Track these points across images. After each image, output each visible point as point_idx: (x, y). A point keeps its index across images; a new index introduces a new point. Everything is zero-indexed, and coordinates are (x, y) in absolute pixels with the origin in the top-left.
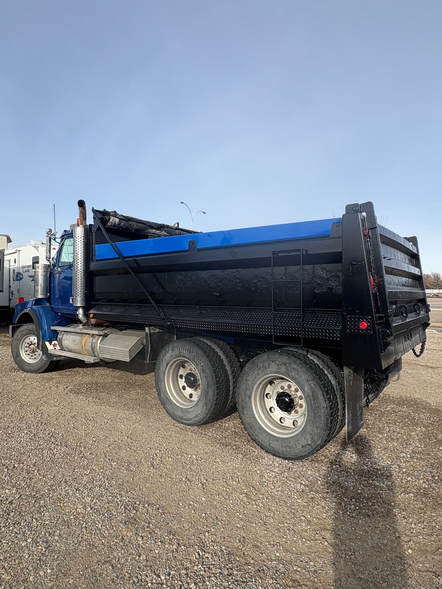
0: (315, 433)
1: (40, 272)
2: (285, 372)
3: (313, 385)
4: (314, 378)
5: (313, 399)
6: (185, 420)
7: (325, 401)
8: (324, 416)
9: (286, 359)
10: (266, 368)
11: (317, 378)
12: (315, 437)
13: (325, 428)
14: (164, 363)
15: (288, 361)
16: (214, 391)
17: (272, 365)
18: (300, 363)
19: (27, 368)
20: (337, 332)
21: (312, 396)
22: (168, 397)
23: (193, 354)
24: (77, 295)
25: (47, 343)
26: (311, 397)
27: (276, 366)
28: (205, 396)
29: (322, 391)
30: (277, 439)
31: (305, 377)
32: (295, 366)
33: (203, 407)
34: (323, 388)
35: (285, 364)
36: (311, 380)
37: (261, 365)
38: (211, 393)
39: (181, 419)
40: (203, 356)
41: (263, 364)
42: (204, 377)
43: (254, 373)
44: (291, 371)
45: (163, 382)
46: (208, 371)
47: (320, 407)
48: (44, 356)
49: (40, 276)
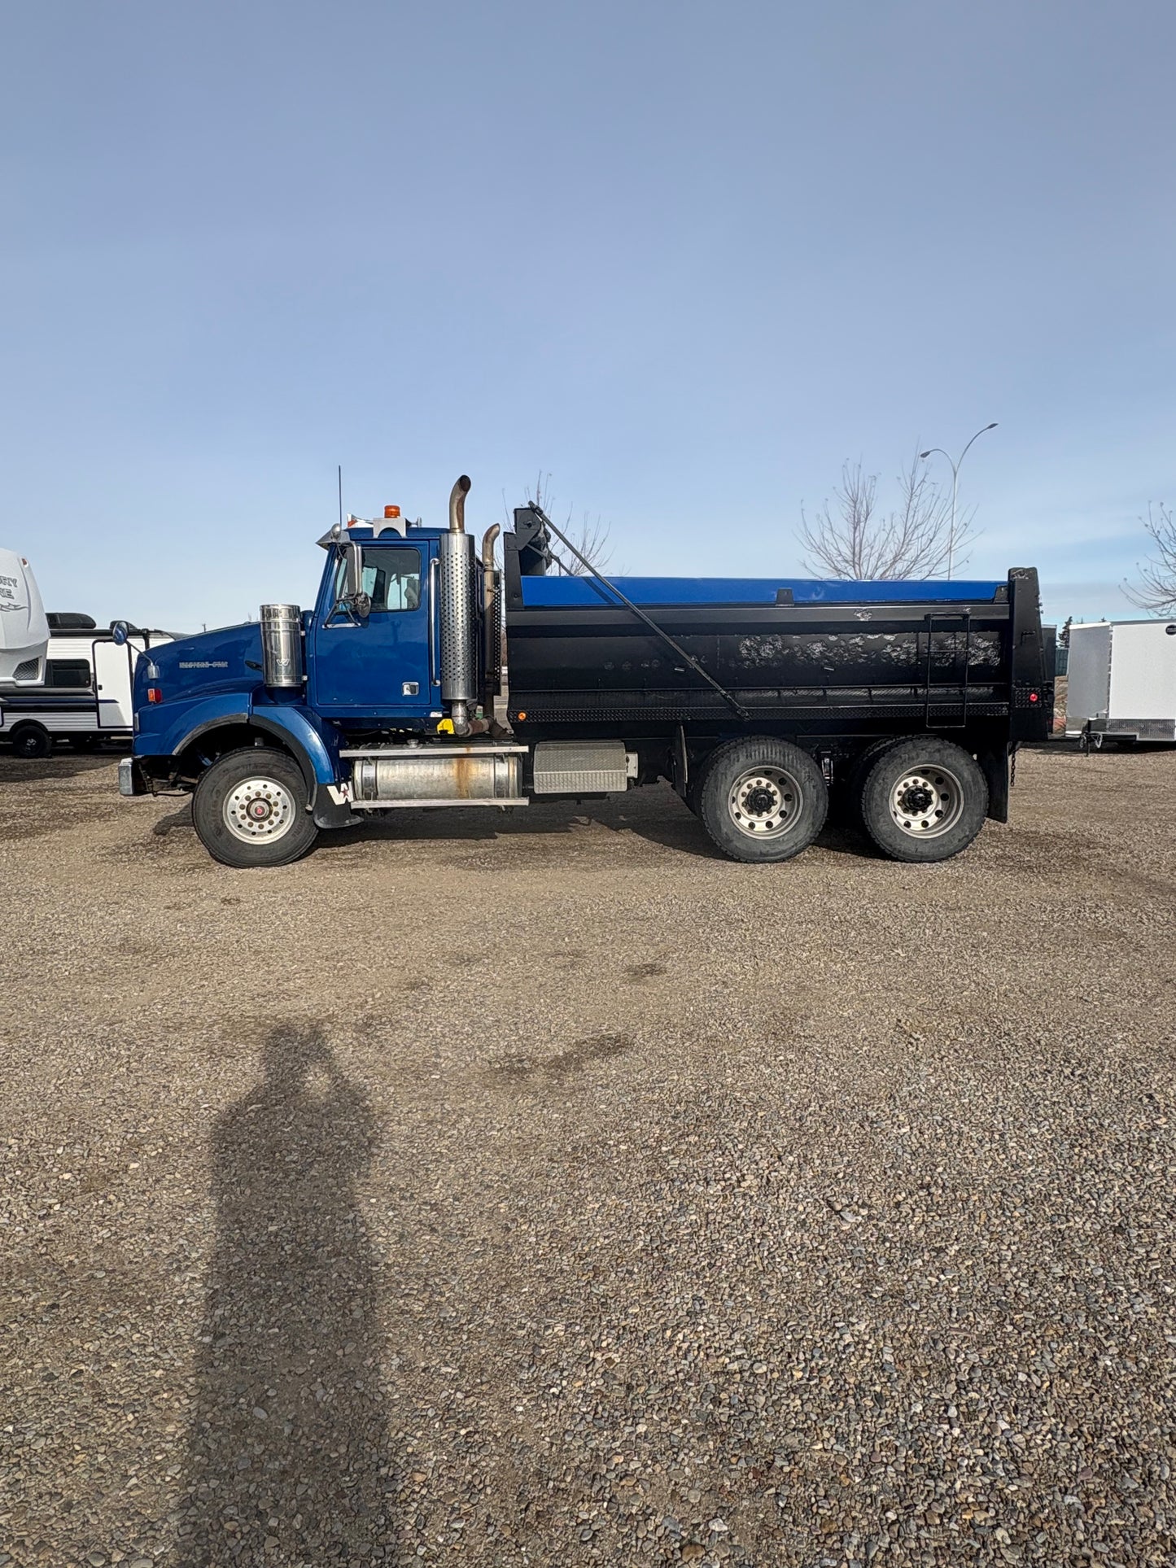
1: (281, 625)
2: (940, 760)
6: (772, 855)
19: (254, 856)
24: (456, 677)
25: (332, 790)
27: (927, 754)
30: (926, 841)
33: (808, 830)
35: (939, 750)
38: (821, 809)
39: (766, 855)
48: (321, 819)
49: (282, 634)
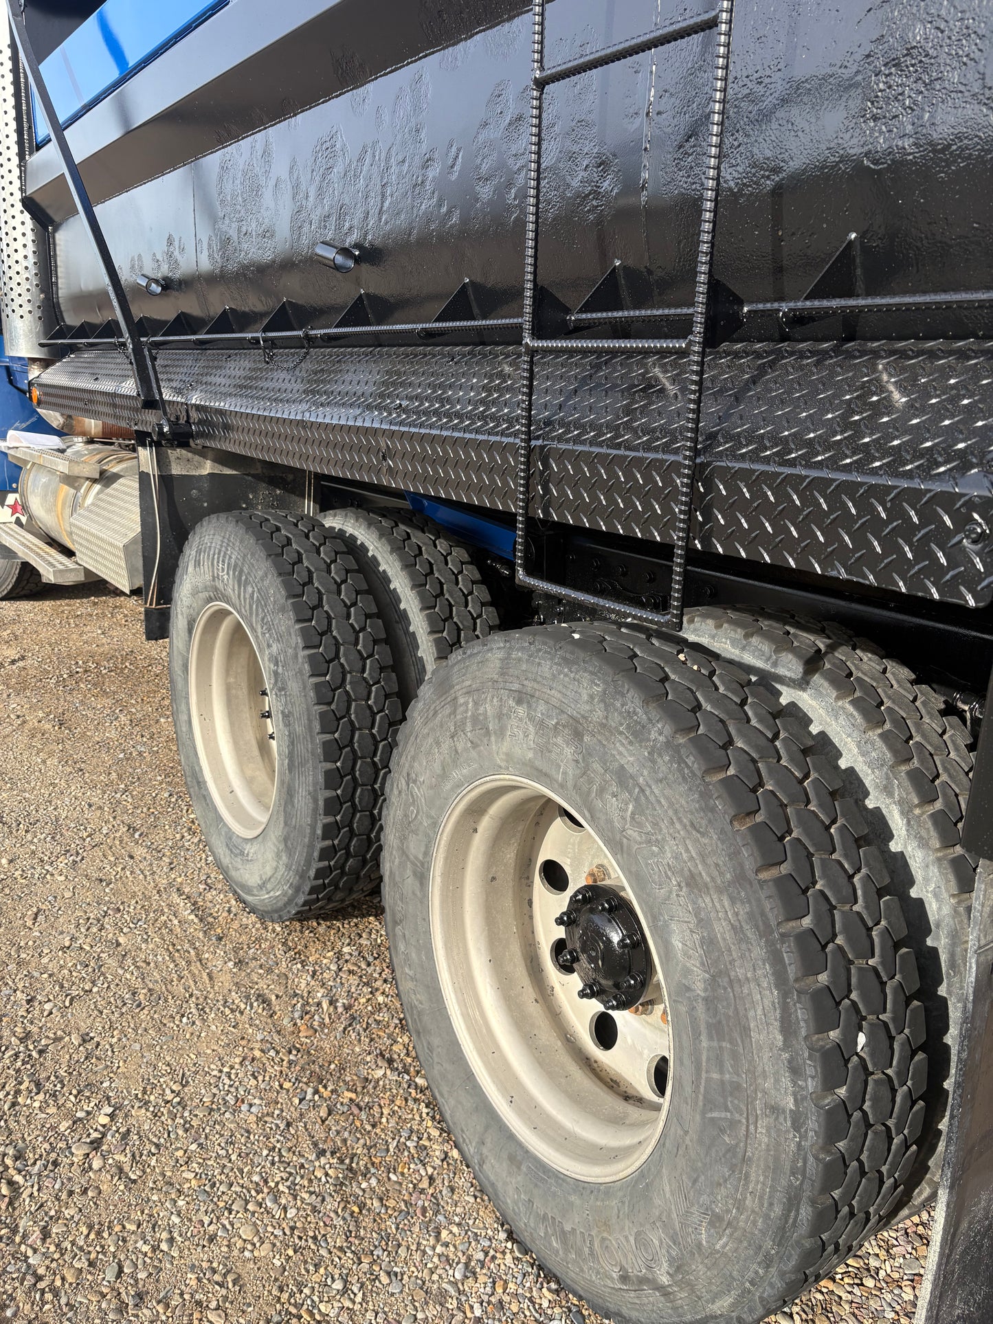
0: (699, 1245)
2: (575, 787)
3: (721, 930)
4: (740, 878)
5: (709, 1026)
7: (795, 1071)
8: (775, 1169)
9: (592, 697)
10: (488, 733)
11: (762, 883)
12: (699, 1269)
13: (768, 1244)
14: (180, 616)
15: (598, 714)
16: (315, 791)
17: (514, 722)
18: (668, 744)
20: (963, 521)
21: (706, 999)
22: (197, 768)
23: (250, 589)
26: (700, 1008)
27: (531, 729)
28: (283, 803)
29: (785, 995)
31: (677, 857)
32: (628, 755)
34: (792, 971)
36: (720, 891)
37: (466, 703)
40: (283, 609)
41: (476, 703)
42: (280, 716)
43: (438, 743)
44: (602, 791)
45: (184, 701)
46: (294, 686)
47: (750, 1102)
